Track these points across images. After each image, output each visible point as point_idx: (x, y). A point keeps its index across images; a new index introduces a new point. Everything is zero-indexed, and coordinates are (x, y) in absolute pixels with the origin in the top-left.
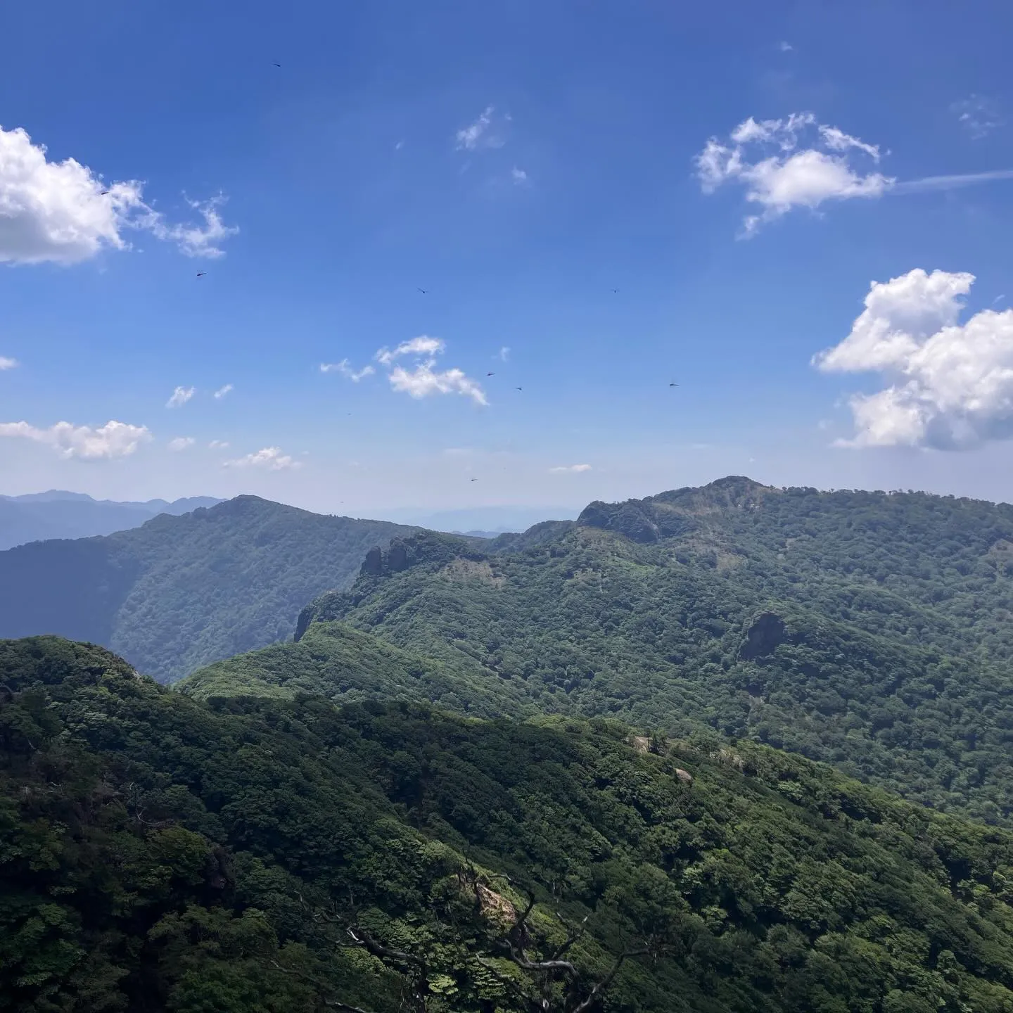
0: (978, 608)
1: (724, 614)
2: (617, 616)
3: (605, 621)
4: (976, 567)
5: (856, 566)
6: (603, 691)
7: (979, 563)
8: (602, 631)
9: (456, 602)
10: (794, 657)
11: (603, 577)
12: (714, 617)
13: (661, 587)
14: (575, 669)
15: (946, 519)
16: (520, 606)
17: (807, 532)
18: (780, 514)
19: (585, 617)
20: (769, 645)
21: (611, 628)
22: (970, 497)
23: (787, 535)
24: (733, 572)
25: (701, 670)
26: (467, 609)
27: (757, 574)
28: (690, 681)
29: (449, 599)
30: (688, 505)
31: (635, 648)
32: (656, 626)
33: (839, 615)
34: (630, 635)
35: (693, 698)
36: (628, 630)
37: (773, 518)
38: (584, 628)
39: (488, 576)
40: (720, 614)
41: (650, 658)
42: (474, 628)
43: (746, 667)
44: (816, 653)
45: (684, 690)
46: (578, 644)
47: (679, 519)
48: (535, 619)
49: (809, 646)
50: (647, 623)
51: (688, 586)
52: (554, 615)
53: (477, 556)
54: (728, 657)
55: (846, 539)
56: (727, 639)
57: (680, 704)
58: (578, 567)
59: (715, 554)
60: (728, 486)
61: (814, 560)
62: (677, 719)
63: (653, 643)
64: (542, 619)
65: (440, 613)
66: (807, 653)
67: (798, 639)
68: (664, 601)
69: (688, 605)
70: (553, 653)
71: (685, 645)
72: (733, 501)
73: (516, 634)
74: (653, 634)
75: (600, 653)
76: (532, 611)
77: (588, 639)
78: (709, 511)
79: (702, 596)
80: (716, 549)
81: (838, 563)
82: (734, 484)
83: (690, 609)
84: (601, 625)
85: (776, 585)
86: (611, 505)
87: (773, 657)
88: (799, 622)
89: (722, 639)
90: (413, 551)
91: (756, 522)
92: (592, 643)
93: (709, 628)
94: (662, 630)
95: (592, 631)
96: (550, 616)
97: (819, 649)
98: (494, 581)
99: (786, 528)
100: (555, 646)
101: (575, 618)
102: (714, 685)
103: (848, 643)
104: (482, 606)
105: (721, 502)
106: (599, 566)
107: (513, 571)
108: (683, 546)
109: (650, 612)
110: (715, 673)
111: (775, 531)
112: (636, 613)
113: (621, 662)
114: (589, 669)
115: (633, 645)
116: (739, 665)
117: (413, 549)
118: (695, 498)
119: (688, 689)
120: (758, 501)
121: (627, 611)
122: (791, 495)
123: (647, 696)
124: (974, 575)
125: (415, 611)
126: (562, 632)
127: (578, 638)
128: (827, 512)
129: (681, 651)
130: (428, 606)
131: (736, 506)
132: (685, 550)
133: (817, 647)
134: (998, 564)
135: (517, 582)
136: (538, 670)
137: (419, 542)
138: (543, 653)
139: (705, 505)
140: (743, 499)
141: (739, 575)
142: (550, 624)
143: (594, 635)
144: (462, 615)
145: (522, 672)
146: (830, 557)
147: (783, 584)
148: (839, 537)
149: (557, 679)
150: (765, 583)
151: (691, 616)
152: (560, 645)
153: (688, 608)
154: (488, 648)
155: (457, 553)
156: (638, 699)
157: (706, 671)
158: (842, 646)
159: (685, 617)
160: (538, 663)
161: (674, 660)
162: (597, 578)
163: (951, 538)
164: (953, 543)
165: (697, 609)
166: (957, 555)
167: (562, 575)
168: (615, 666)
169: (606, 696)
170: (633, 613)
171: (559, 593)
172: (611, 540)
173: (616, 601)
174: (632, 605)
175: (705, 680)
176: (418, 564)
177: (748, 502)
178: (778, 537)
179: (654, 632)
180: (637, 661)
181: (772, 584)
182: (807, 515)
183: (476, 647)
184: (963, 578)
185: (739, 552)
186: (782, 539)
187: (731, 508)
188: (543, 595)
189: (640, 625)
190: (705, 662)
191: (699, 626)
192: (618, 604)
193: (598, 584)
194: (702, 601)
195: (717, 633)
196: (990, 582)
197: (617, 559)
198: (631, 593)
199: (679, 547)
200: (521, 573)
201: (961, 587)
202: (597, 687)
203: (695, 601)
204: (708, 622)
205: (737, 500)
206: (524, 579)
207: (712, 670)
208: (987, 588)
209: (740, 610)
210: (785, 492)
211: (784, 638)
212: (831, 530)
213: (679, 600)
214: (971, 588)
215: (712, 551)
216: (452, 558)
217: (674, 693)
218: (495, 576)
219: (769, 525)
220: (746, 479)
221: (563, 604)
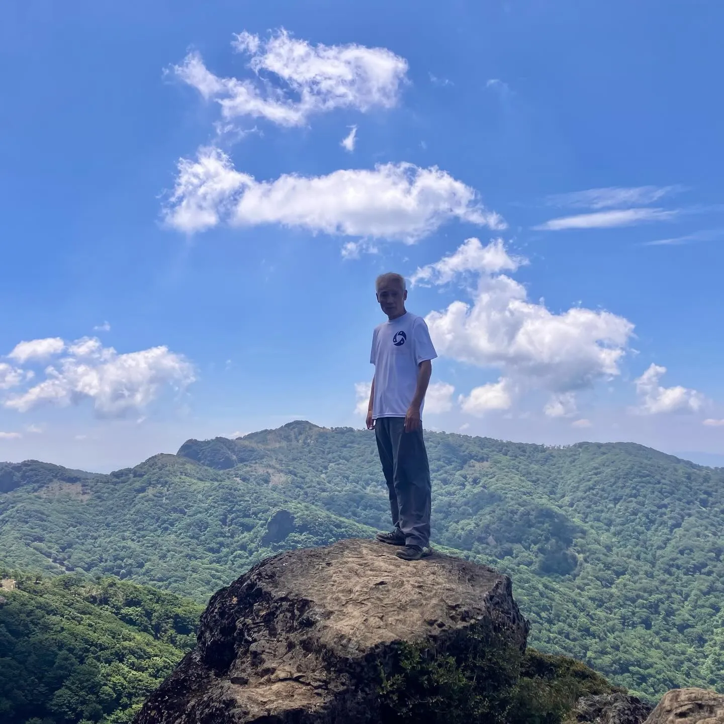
0: (450, 507)
1: (255, 514)
2: (173, 519)
3: (163, 524)
4: (453, 479)
5: (372, 480)
6: (148, 577)
7: (456, 476)
8: (159, 531)
9: (43, 514)
10: (298, 542)
11: (168, 490)
12: (249, 516)
13: (211, 496)
14: (130, 561)
15: (436, 447)
16: (97, 515)
17: (344, 458)
18: (328, 446)
19: (147, 521)
20: (282, 535)
21: (166, 529)
22: (455, 433)
23: (330, 462)
24: (280, 486)
25: (231, 557)
26: (50, 519)
27: (297, 487)
28: (221, 566)
29: (36, 511)
30: (264, 441)
31: (182, 543)
32: (202, 526)
33: (350, 513)
34: (181, 533)
35: (219, 578)
36: (180, 529)
37: (321, 449)
38: (145, 530)
39: (78, 493)
40: (252, 514)
41: (193, 550)
42: (53, 533)
43: (264, 552)
44: (315, 539)
45: (213, 572)
46: (139, 542)
47: (253, 451)
48: (108, 525)
49: (310, 533)
50: (195, 524)
51: (231, 494)
52: (123, 521)
53: (72, 479)
54: (253, 545)
55: (368, 462)
56: (254, 533)
57: (208, 583)
58: (150, 484)
59: (269, 474)
60: (294, 428)
61: (344, 477)
62: (202, 595)
63: (197, 538)
64: (113, 524)
65: (27, 523)
66: (308, 539)
67: (302, 529)
68: (212, 506)
69: (229, 508)
70: (116, 550)
71: (222, 539)
72: (296, 438)
73: (90, 537)
74: (199, 532)
75: (154, 548)
76: (107, 518)
77: (147, 538)
78: (277, 445)
79: (241, 501)
80: (270, 471)
81: (361, 478)
82: (298, 426)
83: (230, 512)
84: (159, 527)
85: (309, 495)
86: (202, 442)
87: (284, 543)
88: (305, 516)
89: (251, 533)
90: (20, 475)
91: (310, 452)
92: (149, 541)
93: (242, 525)
94: (206, 528)
95: (151, 531)
96: (120, 522)
97: (318, 535)
98: (81, 497)
99: (330, 456)
100: (119, 544)
101: (139, 522)
102: (239, 567)
103: (339, 530)
104: (65, 516)
105: (287, 438)
106: (166, 482)
107: (98, 489)
108: (248, 469)
109: (199, 515)
110: (241, 558)
111: (322, 458)
112: (189, 516)
113: (169, 554)
114: (142, 561)
115: (183, 540)
116: (260, 551)
117: (18, 474)
118: (269, 437)
119: (217, 571)
120: (313, 437)
121: (181, 515)
122: (336, 433)
123: (184, 578)
124: (452, 485)
125: (7, 521)
126: (127, 534)
127: (139, 537)
128: (358, 444)
129: (218, 543)
130: (18, 517)
131: (298, 441)
132: (247, 472)
133: (316, 534)
134: (468, 476)
135: (99, 497)
136: (102, 564)
137: (24, 469)
138: (108, 551)
139: (275, 441)
140: (302, 437)
141: (284, 488)
142: (119, 528)
143: (152, 534)
144: (46, 523)
145: (86, 566)
146: (355, 475)
147: (314, 494)
148: (364, 461)
149: (115, 570)
150: (302, 493)
151: (230, 517)
152: (123, 544)
153: (229, 511)
154: (61, 548)
155: (55, 477)
156: (176, 581)
157: (235, 557)
158: (334, 532)
159: (226, 517)
160: (102, 558)
161: (211, 550)
162: (163, 491)
163: (439, 460)
164: (441, 463)
165: (235, 512)
166: (442, 471)
167: (135, 491)
168: (163, 557)
169: (151, 580)
170: (186, 517)
171: (131, 504)
172: (184, 464)
173: (174, 508)
174: (186, 510)
175: (233, 564)
176: (22, 486)
177: (306, 438)
178: (323, 462)
179: (200, 530)
180: (181, 552)
181: (306, 493)
182: (345, 446)
183: (50, 548)
184: (444, 487)
185: (290, 472)
186: (326, 464)
187: (294, 443)
188: (117, 506)
189: (189, 525)
190: (236, 550)
191: (236, 524)
192: (175, 510)
193: (163, 496)
194: (240, 505)
195: (248, 528)
196: (460, 489)
197: (183, 477)
198: (186, 502)
199: (244, 470)
200: (104, 490)
201: (442, 493)
202: (144, 574)
203: (235, 505)
204: (242, 520)
205: (299, 438)
206: (106, 495)
207: (240, 556)
208: (459, 493)
209: (267, 510)
210: (333, 431)
211: (293, 529)
212: (359, 456)
213: (223, 505)
214: (449, 494)
215: (267, 472)
216: (51, 481)
217: (206, 575)
218: (84, 493)
219: (318, 454)
220: (307, 422)
221: (132, 512)
